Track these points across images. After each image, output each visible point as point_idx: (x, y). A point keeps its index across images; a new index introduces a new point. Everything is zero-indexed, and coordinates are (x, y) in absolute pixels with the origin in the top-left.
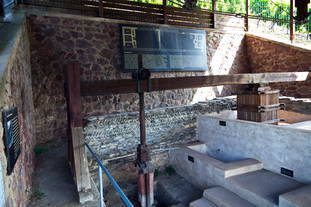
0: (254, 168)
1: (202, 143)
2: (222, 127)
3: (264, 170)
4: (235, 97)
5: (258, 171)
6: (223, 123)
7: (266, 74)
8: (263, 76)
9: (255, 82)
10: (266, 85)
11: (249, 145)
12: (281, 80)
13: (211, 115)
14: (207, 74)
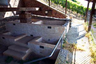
0: (24, 36)
1: (9, 32)
2: (14, 26)
3: (27, 36)
4: (19, 15)
5: (25, 37)
6: (14, 24)
7: (27, 8)
8: (26, 9)
9: (24, 10)
10: (27, 11)
11: (23, 30)
12: (32, 10)
13: (11, 22)
14: (9, 7)
